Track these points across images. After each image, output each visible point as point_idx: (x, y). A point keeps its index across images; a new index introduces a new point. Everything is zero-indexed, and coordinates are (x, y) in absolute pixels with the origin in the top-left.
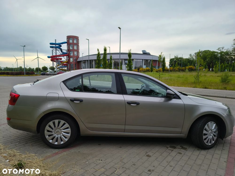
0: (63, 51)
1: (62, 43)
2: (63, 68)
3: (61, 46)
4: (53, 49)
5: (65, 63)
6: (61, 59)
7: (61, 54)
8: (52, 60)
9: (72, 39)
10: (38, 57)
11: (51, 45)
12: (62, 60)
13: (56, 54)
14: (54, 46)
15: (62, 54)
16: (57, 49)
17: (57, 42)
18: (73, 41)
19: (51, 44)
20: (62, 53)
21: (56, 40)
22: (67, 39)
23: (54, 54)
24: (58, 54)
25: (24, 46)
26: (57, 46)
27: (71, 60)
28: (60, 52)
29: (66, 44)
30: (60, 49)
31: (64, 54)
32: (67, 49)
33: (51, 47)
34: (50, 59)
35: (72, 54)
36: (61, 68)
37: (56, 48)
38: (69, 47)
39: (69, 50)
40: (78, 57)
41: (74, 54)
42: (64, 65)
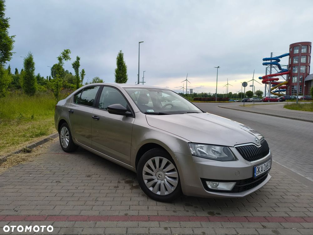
0: (282, 68)
1: (281, 57)
2: (280, 93)
3: (279, 61)
4: (267, 66)
5: (283, 85)
6: (278, 79)
7: (278, 73)
8: (263, 82)
9: (299, 47)
10: (253, 80)
11: (265, 62)
12: (278, 81)
13: (271, 72)
14: (269, 61)
15: (280, 72)
16: (273, 65)
17: (274, 56)
18: (300, 51)
19: (264, 60)
20: (280, 70)
21: (272, 53)
22: (290, 49)
23: (268, 74)
24: (273, 73)
25: (218, 67)
26: (273, 61)
27: (295, 79)
28: (278, 69)
29: (288, 57)
30: (277, 65)
31: (282, 72)
32: (289, 64)
33: (264, 64)
34: (262, 80)
35: (297, 71)
36: (278, 93)
37: (271, 64)
38: (292, 61)
39: (291, 65)
40: (307, 74)
41: (299, 70)
42: (282, 88)
